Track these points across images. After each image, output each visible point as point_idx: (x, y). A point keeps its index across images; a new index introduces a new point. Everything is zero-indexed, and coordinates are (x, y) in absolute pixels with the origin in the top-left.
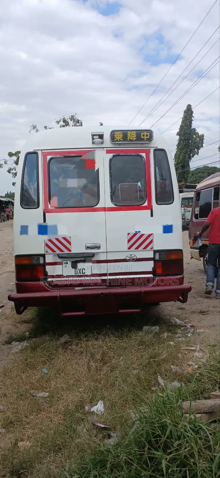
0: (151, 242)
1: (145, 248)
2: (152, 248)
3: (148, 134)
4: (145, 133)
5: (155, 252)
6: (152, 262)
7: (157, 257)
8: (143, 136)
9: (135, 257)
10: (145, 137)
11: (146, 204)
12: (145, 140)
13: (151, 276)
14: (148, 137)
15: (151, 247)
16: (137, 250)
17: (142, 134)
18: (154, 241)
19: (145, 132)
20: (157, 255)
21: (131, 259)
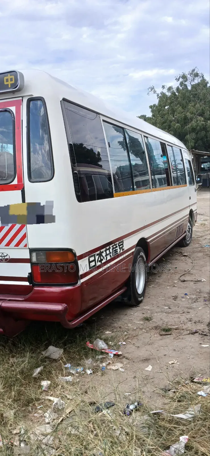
0: (25, 236)
1: (17, 245)
2: (26, 246)
3: (13, 77)
4: (9, 77)
5: (32, 251)
6: (29, 265)
7: (34, 259)
8: (6, 82)
9: (7, 257)
10: (9, 83)
11: (15, 182)
12: (10, 86)
13: (27, 283)
14: (13, 82)
15: (25, 244)
16: (8, 247)
17: (5, 78)
18: (29, 235)
19: (9, 75)
20: (34, 254)
21: (4, 259)
